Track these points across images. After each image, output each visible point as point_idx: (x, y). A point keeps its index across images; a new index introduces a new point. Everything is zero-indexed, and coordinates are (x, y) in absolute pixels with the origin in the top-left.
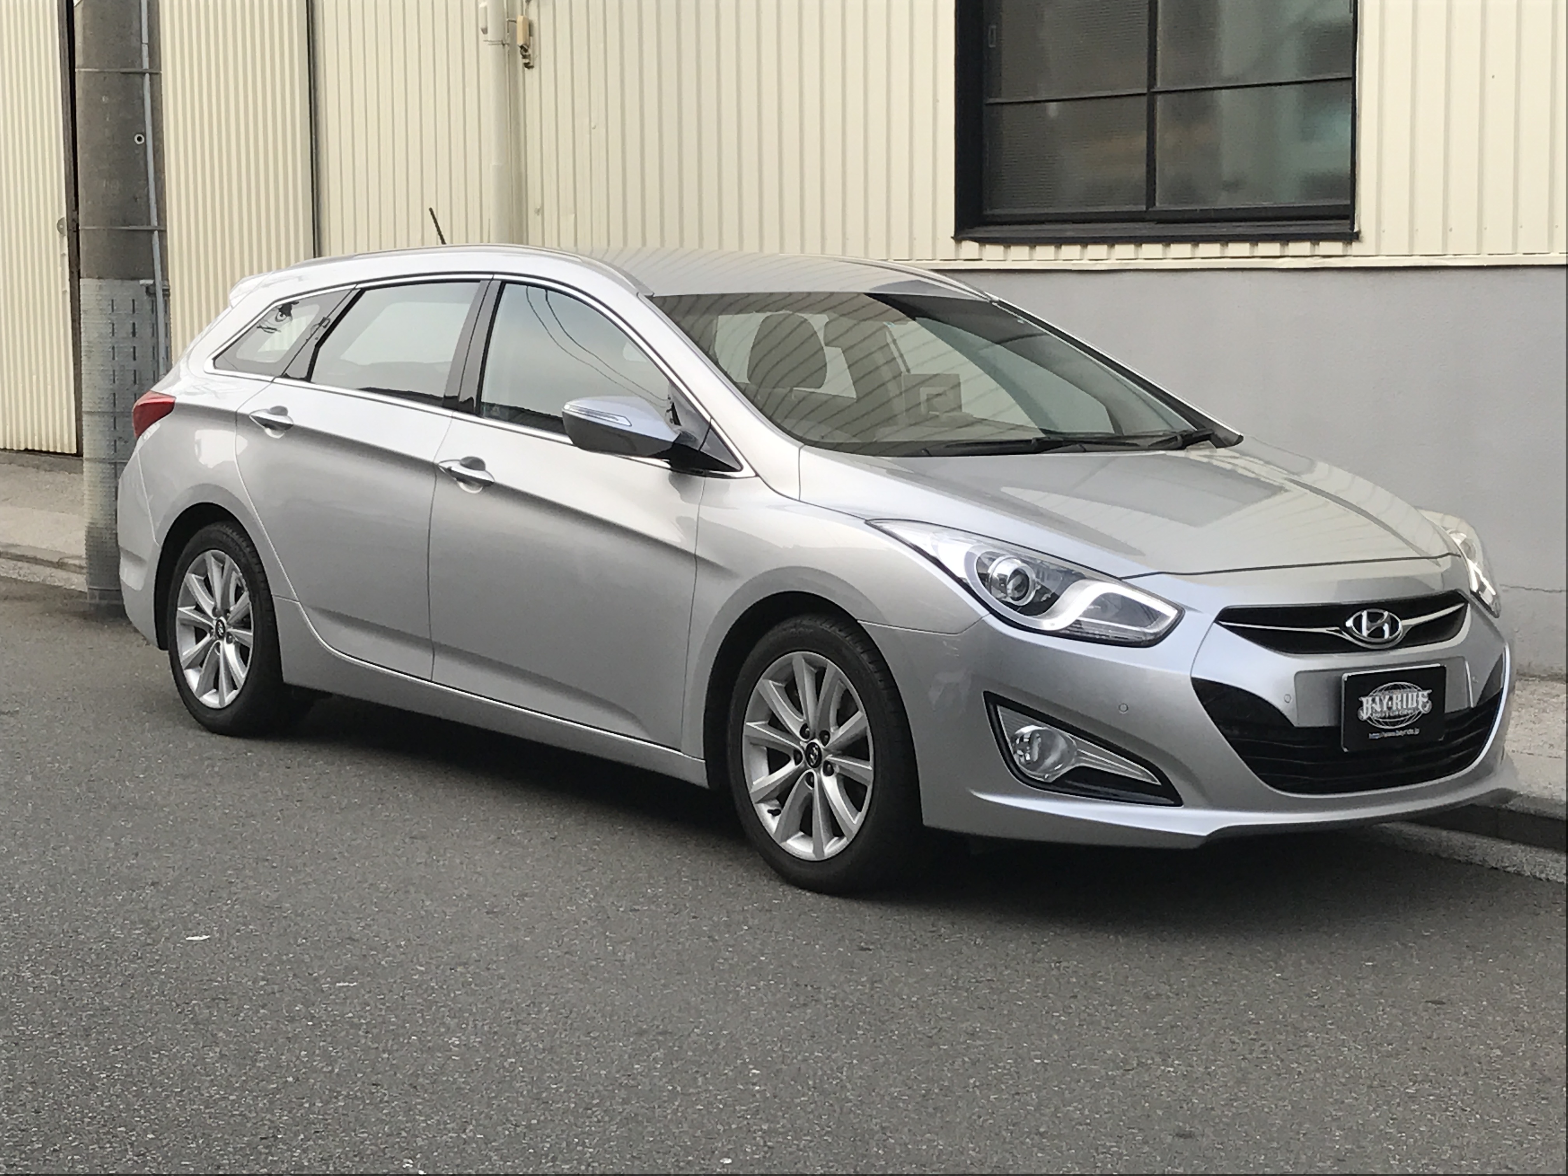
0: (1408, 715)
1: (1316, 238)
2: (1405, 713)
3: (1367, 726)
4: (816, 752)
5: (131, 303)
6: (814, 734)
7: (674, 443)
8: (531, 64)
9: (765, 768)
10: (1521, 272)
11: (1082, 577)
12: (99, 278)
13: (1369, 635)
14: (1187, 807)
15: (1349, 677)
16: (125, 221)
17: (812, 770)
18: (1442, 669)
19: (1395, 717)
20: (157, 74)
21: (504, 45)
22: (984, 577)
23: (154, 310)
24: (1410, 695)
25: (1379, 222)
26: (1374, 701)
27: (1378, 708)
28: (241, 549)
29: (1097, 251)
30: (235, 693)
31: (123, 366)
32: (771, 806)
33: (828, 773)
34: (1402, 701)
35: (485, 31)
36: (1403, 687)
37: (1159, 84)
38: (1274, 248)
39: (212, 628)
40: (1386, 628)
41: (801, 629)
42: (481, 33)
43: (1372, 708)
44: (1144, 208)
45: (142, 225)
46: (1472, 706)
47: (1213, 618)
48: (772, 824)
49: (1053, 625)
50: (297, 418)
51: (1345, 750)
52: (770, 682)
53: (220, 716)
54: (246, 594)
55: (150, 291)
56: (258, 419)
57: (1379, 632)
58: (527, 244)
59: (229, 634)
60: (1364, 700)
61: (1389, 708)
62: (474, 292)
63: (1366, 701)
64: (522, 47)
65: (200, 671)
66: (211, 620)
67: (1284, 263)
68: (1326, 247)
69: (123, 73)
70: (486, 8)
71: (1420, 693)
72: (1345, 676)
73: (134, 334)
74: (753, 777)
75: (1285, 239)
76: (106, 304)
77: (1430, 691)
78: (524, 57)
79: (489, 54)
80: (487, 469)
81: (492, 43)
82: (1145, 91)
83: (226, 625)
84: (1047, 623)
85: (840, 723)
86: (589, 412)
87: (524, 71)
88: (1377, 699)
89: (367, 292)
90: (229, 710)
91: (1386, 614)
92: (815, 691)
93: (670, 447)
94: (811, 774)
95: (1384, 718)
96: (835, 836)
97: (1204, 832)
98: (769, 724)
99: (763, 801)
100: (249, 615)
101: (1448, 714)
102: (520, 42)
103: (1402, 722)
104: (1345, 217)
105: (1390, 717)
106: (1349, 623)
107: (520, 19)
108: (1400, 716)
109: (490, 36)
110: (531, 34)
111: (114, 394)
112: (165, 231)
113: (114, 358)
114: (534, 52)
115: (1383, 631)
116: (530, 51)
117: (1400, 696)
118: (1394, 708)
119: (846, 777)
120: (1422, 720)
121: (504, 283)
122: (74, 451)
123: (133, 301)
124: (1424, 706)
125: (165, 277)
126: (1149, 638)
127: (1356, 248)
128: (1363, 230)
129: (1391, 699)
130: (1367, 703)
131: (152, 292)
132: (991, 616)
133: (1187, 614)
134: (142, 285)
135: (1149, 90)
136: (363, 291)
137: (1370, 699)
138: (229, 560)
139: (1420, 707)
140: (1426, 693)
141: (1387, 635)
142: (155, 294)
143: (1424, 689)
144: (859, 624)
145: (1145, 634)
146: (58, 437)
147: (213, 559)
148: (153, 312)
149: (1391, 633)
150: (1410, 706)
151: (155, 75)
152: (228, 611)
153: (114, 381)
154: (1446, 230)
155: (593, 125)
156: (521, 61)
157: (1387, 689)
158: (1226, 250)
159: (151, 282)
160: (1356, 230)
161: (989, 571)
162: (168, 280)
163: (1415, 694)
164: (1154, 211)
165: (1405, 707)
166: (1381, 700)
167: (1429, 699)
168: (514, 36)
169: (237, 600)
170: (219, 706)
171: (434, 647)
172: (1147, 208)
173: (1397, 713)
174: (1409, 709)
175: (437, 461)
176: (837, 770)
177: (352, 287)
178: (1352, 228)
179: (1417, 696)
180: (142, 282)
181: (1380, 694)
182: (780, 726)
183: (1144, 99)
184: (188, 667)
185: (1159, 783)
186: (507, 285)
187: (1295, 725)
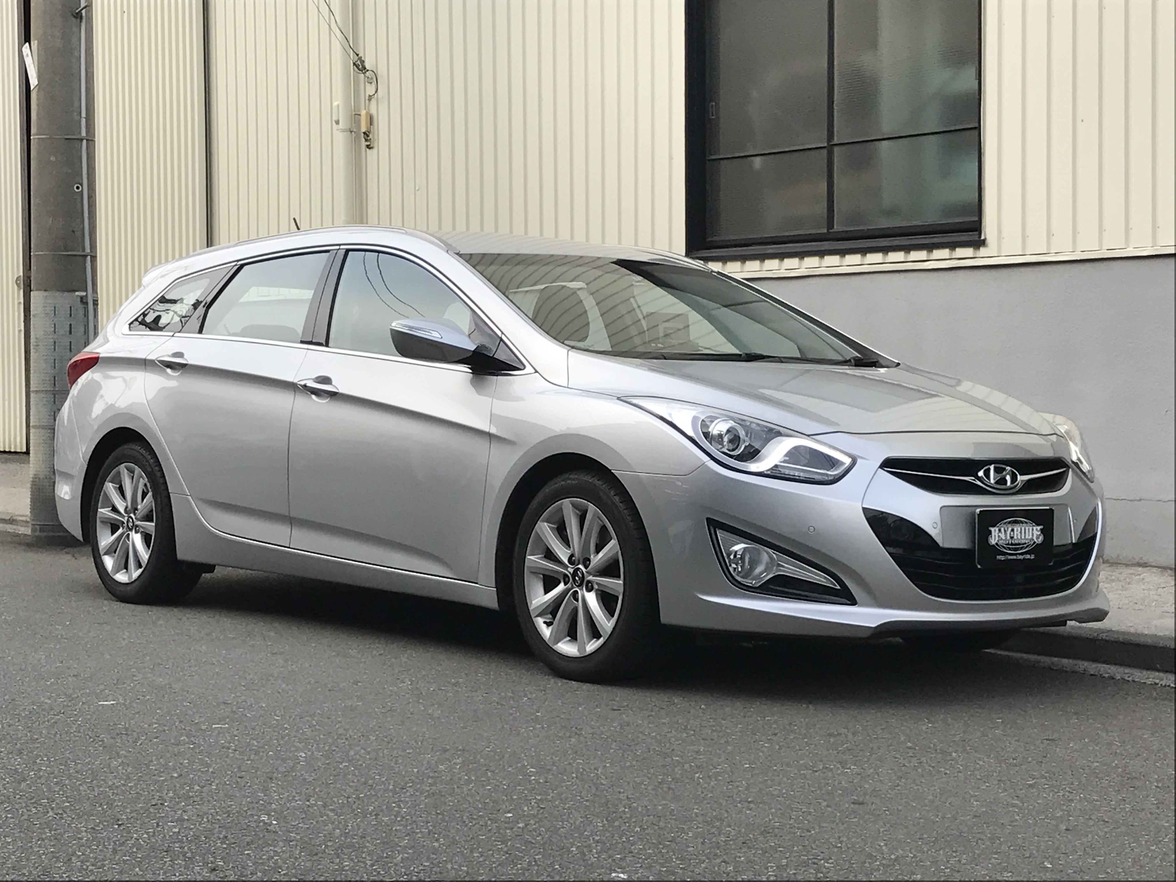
0: (1025, 543)
1: (953, 246)
2: (1023, 542)
3: (995, 550)
4: (580, 575)
5: (69, 309)
6: (579, 561)
7: (474, 351)
8: (371, 146)
9: (541, 590)
10: (1106, 263)
11: (779, 434)
12: (45, 290)
13: (997, 483)
14: (859, 606)
15: (981, 511)
16: (65, 248)
17: (577, 589)
18: (1051, 511)
19: (1016, 544)
20: (92, 140)
21: (351, 132)
22: (706, 435)
23: (86, 315)
24: (1027, 528)
25: (1000, 231)
26: (1000, 530)
27: (1003, 536)
28: (147, 461)
29: (791, 263)
30: (140, 570)
31: (61, 356)
32: (545, 618)
33: (589, 590)
34: (1021, 532)
35: (337, 122)
36: (1022, 522)
37: (835, 138)
38: (922, 255)
39: (123, 523)
40: (1008, 478)
41: (569, 482)
42: (334, 123)
43: (999, 536)
44: (825, 231)
45: (79, 251)
46: (1074, 541)
47: (879, 464)
48: (546, 632)
49: (758, 467)
50: (190, 359)
51: (979, 567)
52: (546, 524)
53: (129, 588)
54: (150, 494)
55: (83, 301)
56: (162, 362)
57: (1003, 481)
58: (367, 224)
59: (137, 526)
60: (992, 529)
61: (1012, 538)
62: (326, 258)
63: (994, 530)
64: (364, 133)
65: (113, 557)
66: (123, 517)
67: (931, 264)
68: (960, 252)
69: (67, 139)
70: (338, 106)
71: (1035, 528)
72: (978, 511)
73: (70, 333)
74: (533, 597)
75: (930, 248)
76: (50, 309)
77: (1042, 527)
78: (366, 140)
79: (340, 139)
80: (333, 383)
81: (343, 131)
82: (826, 145)
83: (134, 520)
84: (753, 467)
85: (598, 551)
86: (411, 328)
87: (366, 151)
88: (1002, 529)
89: (246, 267)
90: (137, 583)
91: (1008, 468)
92: (579, 528)
93: (471, 354)
94: (576, 592)
95: (1008, 544)
96: (595, 638)
97: (873, 624)
98: (545, 557)
99: (539, 615)
100: (152, 511)
101: (1057, 546)
102: (364, 129)
103: (1022, 548)
104: (976, 231)
105: (1012, 544)
106: (981, 474)
107: (363, 113)
108: (1019, 544)
109: (341, 126)
110: (371, 124)
111: (55, 377)
112: (96, 257)
113: (55, 350)
114: (373, 136)
115: (1006, 481)
116: (371, 136)
117: (1019, 529)
118: (1015, 537)
119: (602, 591)
120: (1036, 549)
121: (348, 251)
122: (24, 450)
123: (71, 307)
124: (1038, 538)
125: (95, 290)
126: (830, 478)
127: (983, 251)
128: (987, 237)
129: (1013, 530)
130: (995, 530)
131: (84, 301)
132: (712, 461)
133: (859, 461)
134: (78, 296)
135: (828, 144)
136: (242, 266)
137: (997, 529)
138: (138, 470)
139: (1035, 538)
140: (1039, 528)
141: (1009, 483)
142: (87, 303)
143: (1038, 525)
144: (612, 473)
145: (827, 475)
146: (12, 440)
147: (126, 471)
148: (85, 316)
149: (1012, 482)
150: (1027, 537)
151: (91, 141)
152: (136, 509)
153: (55, 368)
154: (1050, 235)
155: (417, 189)
156: (364, 143)
157: (1010, 523)
158: (887, 258)
159: (84, 294)
160: (983, 238)
161: (710, 430)
162: (97, 293)
163: (1031, 528)
164: (834, 232)
165: (1023, 537)
166: (1005, 531)
167: (1042, 533)
168: (358, 124)
169: (143, 499)
170: (128, 582)
171: (291, 521)
172: (828, 231)
173: (1016, 542)
174: (1025, 539)
175: (295, 381)
176: (596, 587)
177: (235, 263)
178: (980, 237)
179: (1033, 530)
180: (77, 293)
181: (1005, 526)
182: (553, 558)
183: (825, 152)
184: (105, 554)
185: (838, 587)
186: (350, 253)
187: (941, 545)
